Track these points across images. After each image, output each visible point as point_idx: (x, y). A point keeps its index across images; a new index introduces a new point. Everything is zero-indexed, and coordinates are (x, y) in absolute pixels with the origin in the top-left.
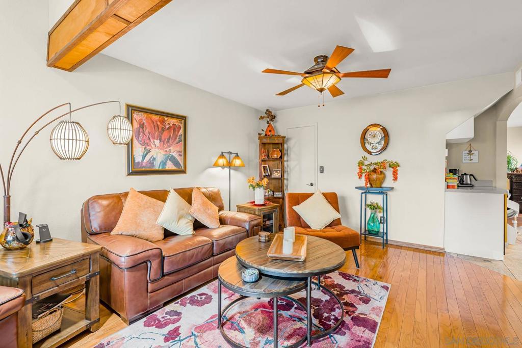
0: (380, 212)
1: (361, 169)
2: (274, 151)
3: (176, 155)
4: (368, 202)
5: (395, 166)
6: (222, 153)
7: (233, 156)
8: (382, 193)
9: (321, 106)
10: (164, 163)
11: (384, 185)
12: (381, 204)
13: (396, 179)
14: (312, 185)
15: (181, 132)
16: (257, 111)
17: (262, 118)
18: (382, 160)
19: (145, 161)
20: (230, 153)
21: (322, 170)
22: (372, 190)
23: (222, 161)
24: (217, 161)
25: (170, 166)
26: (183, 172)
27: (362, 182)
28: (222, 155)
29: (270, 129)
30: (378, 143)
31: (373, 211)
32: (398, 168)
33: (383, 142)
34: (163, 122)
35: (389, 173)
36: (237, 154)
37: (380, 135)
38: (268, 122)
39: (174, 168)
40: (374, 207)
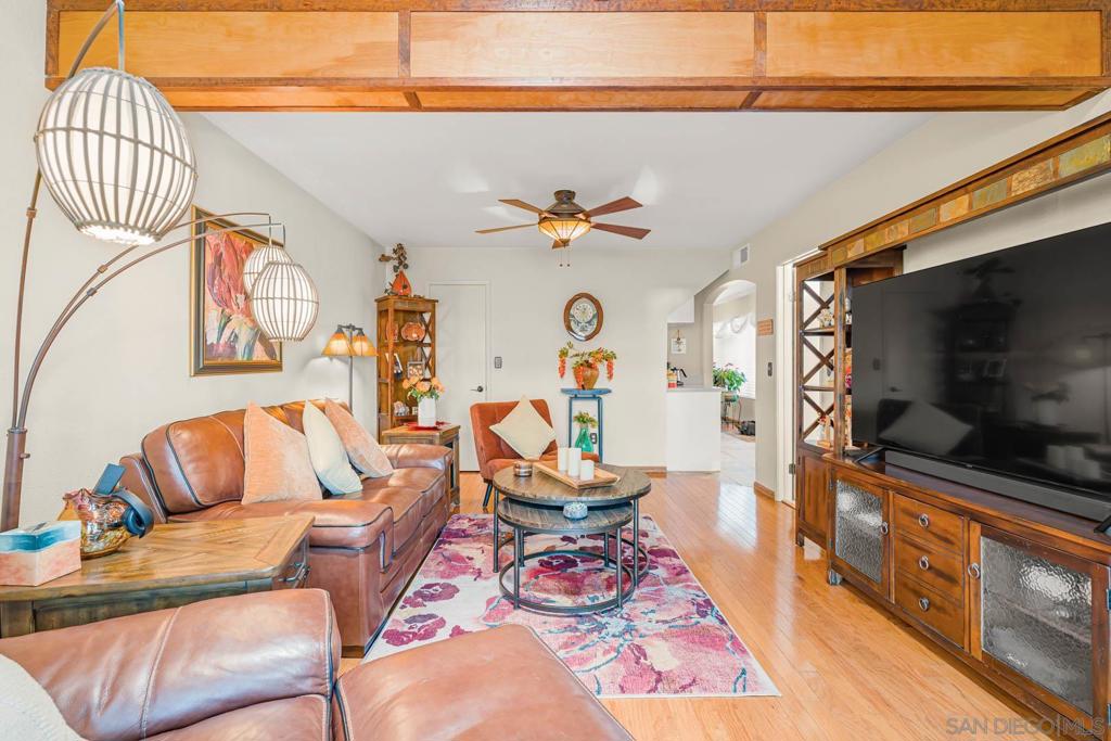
0: (593, 426)
1: (563, 362)
2: (410, 326)
4: (575, 413)
5: (609, 358)
6: (340, 327)
7: (357, 331)
8: (594, 397)
10: (250, 349)
11: (597, 386)
12: (593, 414)
13: (610, 376)
14: (480, 389)
16: (374, 243)
17: (384, 258)
18: (596, 349)
19: (222, 342)
20: (354, 328)
21: (498, 363)
22: (582, 393)
23: (340, 346)
24: (328, 345)
25: (260, 355)
26: (278, 367)
27: (570, 382)
28: (340, 331)
29: (402, 282)
30: (589, 322)
31: (584, 425)
32: (614, 361)
33: (595, 321)
35: (602, 368)
36: (361, 329)
37: (591, 310)
38: (396, 269)
39: (265, 358)
40: (582, 419)
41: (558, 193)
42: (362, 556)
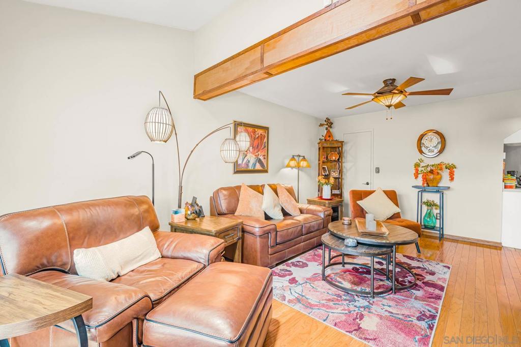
0: (436, 209)
1: (417, 170)
2: (332, 154)
3: (261, 158)
4: (424, 200)
5: (451, 168)
6: (293, 156)
7: (302, 158)
8: (438, 192)
9: (389, 119)
10: (255, 165)
11: (440, 185)
12: (437, 201)
13: (452, 179)
14: (368, 184)
15: (266, 140)
16: (316, 119)
17: (321, 125)
18: (439, 163)
19: (244, 163)
20: (299, 156)
21: (378, 170)
22: (428, 189)
23: (293, 163)
24: (289, 163)
25: (258, 167)
26: (266, 171)
27: (420, 182)
28: (293, 158)
29: (329, 134)
30: (435, 147)
31: (430, 208)
32: (454, 169)
33: (440, 146)
34: (254, 132)
35: (445, 174)
36: (304, 157)
37: (436, 140)
38: (327, 129)
39: (260, 168)
40: (430, 204)
41: (385, 82)
42: (258, 239)
